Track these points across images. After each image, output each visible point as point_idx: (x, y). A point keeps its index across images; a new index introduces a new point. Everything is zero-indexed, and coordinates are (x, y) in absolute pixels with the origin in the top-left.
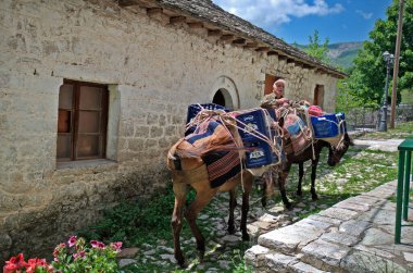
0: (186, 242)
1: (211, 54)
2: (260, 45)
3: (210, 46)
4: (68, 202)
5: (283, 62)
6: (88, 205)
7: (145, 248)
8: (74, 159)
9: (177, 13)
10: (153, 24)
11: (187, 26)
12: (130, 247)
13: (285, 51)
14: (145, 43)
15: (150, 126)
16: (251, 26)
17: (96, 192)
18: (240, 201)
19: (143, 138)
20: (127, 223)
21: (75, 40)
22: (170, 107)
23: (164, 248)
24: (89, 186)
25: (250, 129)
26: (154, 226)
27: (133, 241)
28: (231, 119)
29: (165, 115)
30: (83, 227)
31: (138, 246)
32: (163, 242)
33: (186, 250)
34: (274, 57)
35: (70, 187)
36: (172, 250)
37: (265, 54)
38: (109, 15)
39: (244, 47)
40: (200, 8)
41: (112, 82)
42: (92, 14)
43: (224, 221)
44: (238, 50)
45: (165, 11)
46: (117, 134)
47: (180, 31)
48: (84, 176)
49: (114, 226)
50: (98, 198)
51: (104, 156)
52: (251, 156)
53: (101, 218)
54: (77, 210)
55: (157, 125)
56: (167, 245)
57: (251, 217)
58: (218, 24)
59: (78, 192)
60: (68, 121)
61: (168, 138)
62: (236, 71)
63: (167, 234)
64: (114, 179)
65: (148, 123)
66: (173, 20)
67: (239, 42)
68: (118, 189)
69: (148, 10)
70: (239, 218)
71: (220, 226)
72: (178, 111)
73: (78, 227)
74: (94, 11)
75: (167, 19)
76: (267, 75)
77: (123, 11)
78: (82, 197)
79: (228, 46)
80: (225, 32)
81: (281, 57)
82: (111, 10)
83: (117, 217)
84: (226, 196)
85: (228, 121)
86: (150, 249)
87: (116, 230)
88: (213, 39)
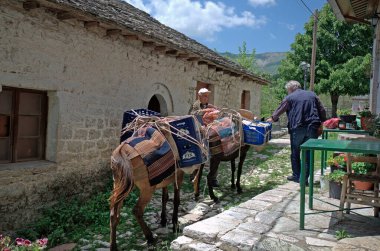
0: (121, 236)
1: (145, 63)
2: (191, 56)
3: (145, 56)
4: (7, 202)
5: (212, 71)
6: (27, 204)
7: (82, 244)
8: (13, 161)
9: (113, 26)
10: (91, 36)
11: (123, 38)
12: (68, 242)
13: (214, 61)
14: (83, 53)
15: (89, 129)
16: (185, 38)
17: (35, 192)
18: (172, 196)
19: (81, 140)
20: (65, 220)
21: (14, 50)
22: (107, 112)
23: (100, 242)
24: (28, 186)
25: (183, 133)
26: (91, 222)
27: (71, 237)
28: (165, 125)
29: (103, 118)
30: (21, 226)
31: (75, 242)
32: (100, 237)
33: (120, 244)
34: (204, 66)
35: (8, 188)
36: (108, 244)
37: (196, 64)
38: (47, 27)
39: (177, 57)
40: (135, 21)
41: (52, 89)
42: (30, 26)
43: (157, 215)
44: (171, 60)
45: (101, 24)
46: (56, 137)
47: (116, 43)
48: (24, 176)
49: (53, 223)
50: (37, 197)
51: (44, 157)
52: (184, 157)
53: (40, 217)
54: (16, 210)
55: (95, 128)
56: (103, 240)
57: (183, 211)
58: (152, 36)
59: (17, 193)
60: (8, 126)
61: (105, 140)
62: (170, 79)
63: (103, 229)
64: (53, 179)
65: (87, 126)
66: (109, 32)
67: (172, 52)
68: (57, 189)
69: (86, 23)
70: (172, 212)
71: (154, 220)
72: (115, 115)
73: (16, 226)
74: (33, 23)
75: (104, 31)
76: (198, 82)
77: (61, 24)
78: (21, 197)
79: (162, 56)
80: (158, 43)
81: (210, 66)
82: (50, 23)
83: (55, 215)
84: (160, 192)
85: (163, 128)
86: (87, 244)
87: (55, 227)
88: (147, 50)
